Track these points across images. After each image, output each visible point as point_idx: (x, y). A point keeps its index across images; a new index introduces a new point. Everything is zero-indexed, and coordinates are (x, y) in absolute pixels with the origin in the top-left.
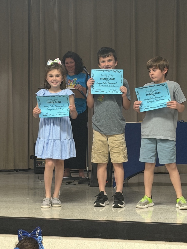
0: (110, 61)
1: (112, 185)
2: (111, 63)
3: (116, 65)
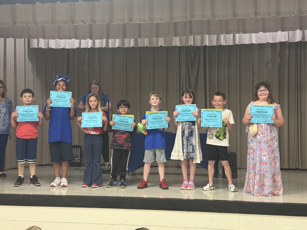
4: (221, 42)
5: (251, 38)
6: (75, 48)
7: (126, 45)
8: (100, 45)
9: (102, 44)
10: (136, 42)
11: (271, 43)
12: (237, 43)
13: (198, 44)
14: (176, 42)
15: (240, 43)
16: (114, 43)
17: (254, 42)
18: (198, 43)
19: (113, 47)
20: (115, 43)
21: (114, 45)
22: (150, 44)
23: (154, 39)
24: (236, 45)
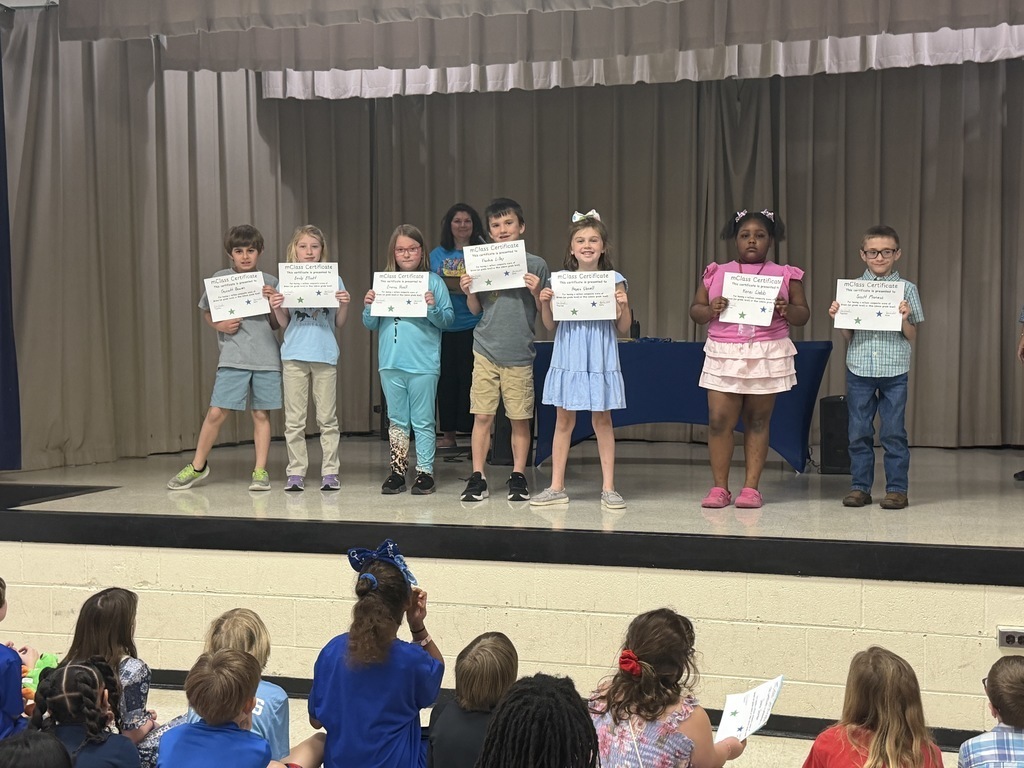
0: (508, 223)
1: (534, 461)
2: (511, 228)
3: (522, 231)
4: (823, 64)
5: (915, 49)
6: (390, 95)
7: (538, 82)
8: (461, 85)
9: (467, 83)
10: (566, 71)
11: (979, 64)
12: (874, 64)
13: (751, 71)
14: (687, 67)
15: (881, 65)
16: (501, 78)
17: (927, 62)
18: (754, 70)
19: (498, 89)
20: (505, 77)
21: (503, 85)
22: (607, 78)
23: (620, 59)
24: (871, 69)
